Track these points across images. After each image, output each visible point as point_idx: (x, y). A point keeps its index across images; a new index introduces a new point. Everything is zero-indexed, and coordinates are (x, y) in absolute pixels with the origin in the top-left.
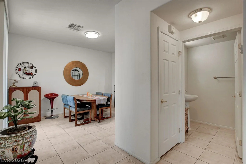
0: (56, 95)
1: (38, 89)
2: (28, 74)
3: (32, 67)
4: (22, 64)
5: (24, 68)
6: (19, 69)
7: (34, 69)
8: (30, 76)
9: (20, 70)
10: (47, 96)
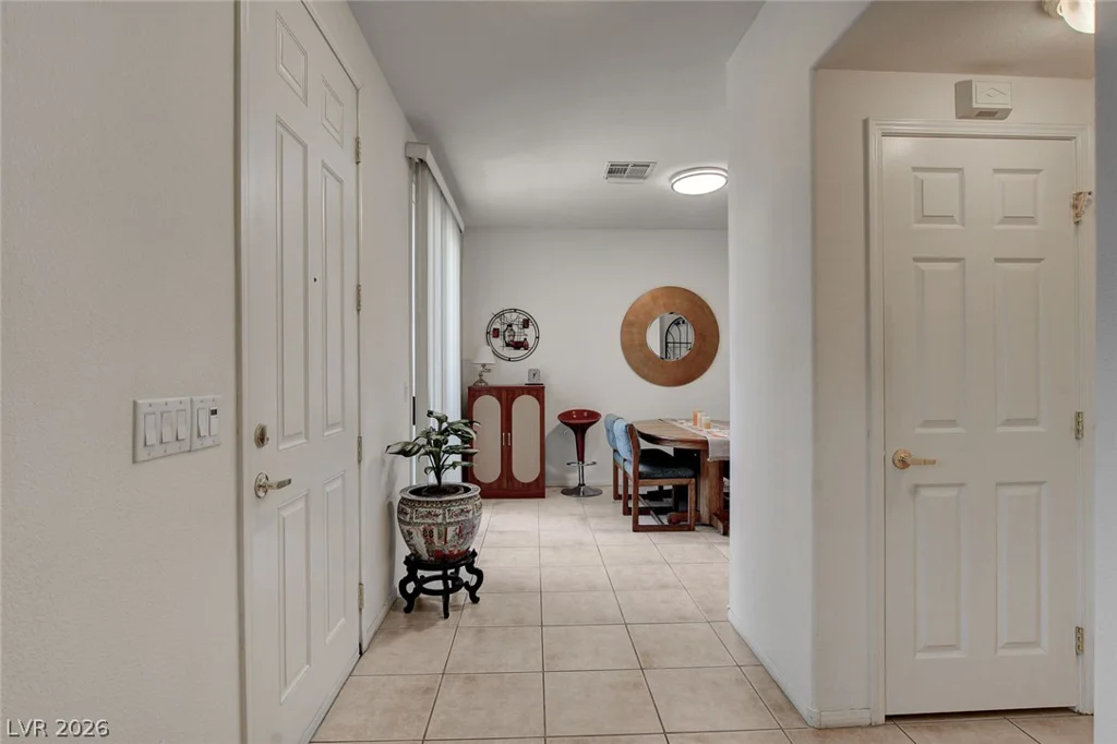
0: (593, 417)
1: (537, 391)
2: (518, 346)
3: (526, 324)
4: (500, 315)
5: (505, 327)
6: (495, 329)
7: (531, 327)
8: (522, 352)
9: (496, 333)
10: (566, 418)
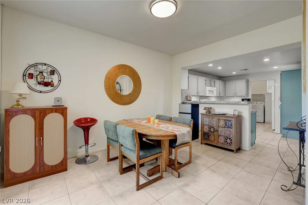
0: (93, 121)
1: (62, 110)
2: (46, 84)
3: (52, 72)
4: (35, 65)
5: (38, 73)
6: (29, 74)
7: (56, 75)
8: (49, 88)
9: (31, 76)
10: (79, 123)
